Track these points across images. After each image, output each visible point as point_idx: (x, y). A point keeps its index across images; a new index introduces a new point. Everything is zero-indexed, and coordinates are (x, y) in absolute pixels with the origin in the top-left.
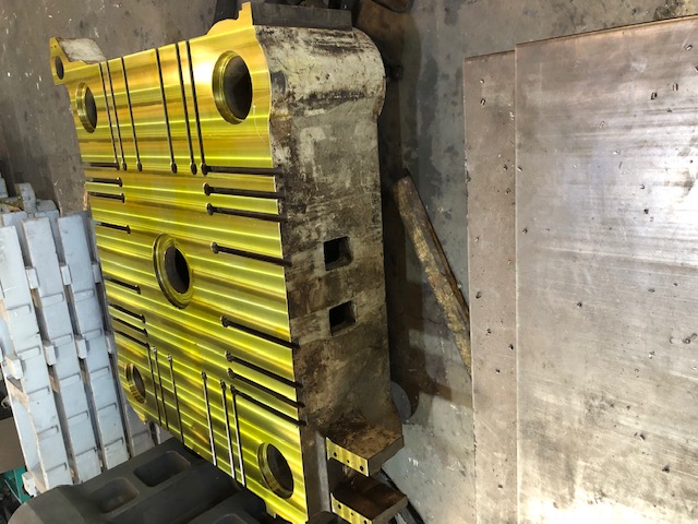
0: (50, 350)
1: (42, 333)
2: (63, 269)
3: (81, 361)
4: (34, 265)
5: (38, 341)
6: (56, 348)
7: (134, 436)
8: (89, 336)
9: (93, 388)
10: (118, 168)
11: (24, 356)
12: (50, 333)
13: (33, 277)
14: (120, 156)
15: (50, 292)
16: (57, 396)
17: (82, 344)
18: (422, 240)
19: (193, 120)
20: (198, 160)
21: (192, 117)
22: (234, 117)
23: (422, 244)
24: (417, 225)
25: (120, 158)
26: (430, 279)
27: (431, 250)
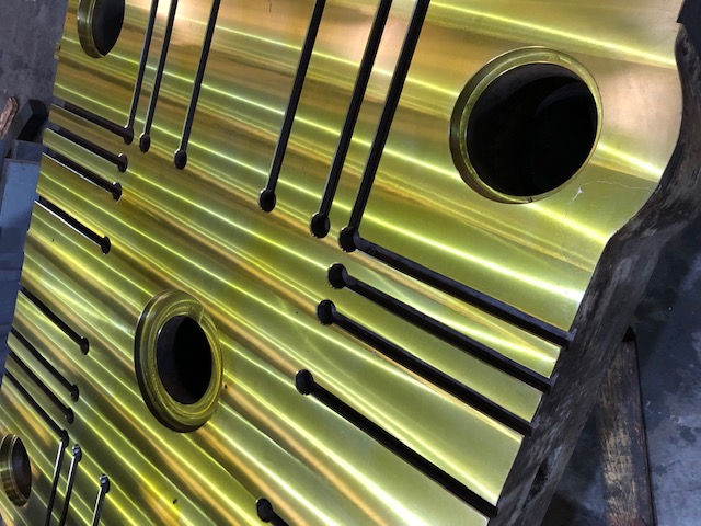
10: (128, 138)
14: (141, 120)
18: (624, 453)
19: (362, 141)
20: (341, 213)
21: (364, 135)
22: (478, 179)
23: (622, 458)
24: (624, 427)
25: (140, 125)
26: (613, 516)
27: (635, 476)
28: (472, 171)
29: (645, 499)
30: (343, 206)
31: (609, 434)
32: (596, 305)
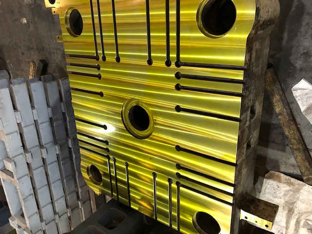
0: (28, 155)
1: (24, 146)
2: (34, 111)
3: (43, 160)
4: (19, 110)
5: (22, 150)
6: (31, 154)
7: (69, 194)
8: (47, 146)
9: (49, 173)
10: (97, 59)
11: (15, 159)
12: (28, 146)
13: (18, 117)
15: (27, 124)
16: (32, 179)
17: (44, 151)
18: (279, 101)
19: (173, 34)
20: (173, 58)
21: (173, 32)
22: (209, 34)
23: (279, 104)
24: (277, 93)
25: (100, 53)
26: (281, 122)
27: (284, 107)
28: (207, 32)
29: (289, 113)
30: (173, 55)
31: (273, 98)
32: (251, 57)
